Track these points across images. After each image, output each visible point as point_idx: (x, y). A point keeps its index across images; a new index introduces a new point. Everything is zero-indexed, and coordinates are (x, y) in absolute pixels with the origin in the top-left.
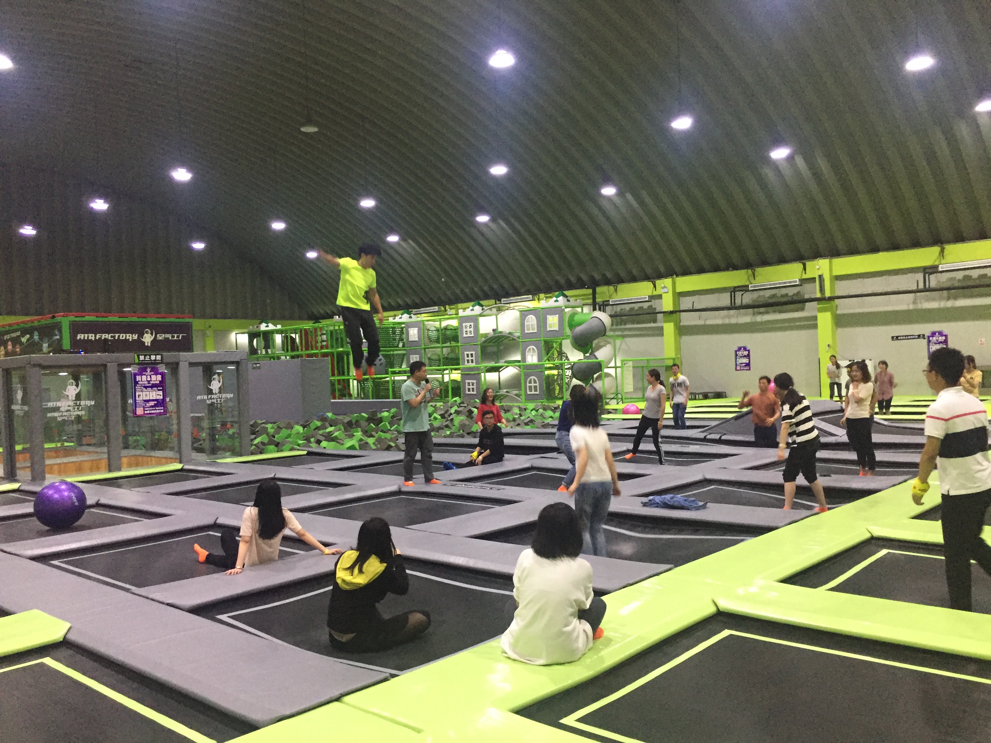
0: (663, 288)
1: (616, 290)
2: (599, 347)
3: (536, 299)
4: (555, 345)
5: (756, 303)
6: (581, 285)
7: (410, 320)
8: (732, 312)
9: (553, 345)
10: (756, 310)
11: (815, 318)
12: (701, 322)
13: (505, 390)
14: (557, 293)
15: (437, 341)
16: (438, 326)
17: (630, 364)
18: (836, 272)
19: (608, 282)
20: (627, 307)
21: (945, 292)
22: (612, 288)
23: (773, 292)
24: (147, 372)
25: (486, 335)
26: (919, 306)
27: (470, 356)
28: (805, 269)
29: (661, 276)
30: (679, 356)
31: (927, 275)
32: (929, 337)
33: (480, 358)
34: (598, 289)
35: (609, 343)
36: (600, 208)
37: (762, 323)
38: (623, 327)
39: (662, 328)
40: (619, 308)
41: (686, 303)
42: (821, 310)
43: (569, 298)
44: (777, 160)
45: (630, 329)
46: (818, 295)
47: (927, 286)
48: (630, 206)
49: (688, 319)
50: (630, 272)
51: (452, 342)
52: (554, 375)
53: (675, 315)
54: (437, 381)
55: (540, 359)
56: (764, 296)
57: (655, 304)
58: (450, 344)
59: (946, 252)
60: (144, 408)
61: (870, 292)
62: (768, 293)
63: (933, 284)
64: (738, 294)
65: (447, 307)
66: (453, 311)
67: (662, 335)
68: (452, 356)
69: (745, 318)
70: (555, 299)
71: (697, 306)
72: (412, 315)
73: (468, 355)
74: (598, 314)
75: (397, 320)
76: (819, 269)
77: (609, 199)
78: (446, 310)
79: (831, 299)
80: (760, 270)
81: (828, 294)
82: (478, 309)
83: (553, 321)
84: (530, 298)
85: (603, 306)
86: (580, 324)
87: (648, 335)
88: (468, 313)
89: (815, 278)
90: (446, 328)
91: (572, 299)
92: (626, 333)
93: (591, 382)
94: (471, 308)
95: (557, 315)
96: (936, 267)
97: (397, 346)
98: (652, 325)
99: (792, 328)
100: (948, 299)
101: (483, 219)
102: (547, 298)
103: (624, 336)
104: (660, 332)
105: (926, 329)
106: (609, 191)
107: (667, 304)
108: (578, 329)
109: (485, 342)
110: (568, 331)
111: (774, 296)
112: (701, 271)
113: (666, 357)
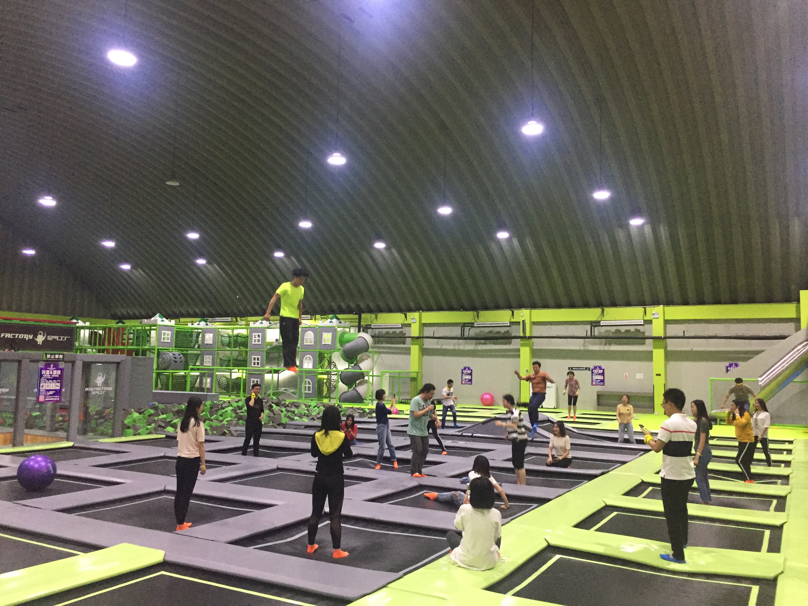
0: (412, 319)
1: (376, 318)
2: (362, 360)
3: (313, 318)
4: (326, 355)
5: (478, 336)
6: (350, 311)
7: (207, 327)
8: (461, 341)
9: (324, 355)
10: (478, 341)
11: (519, 350)
12: (438, 347)
13: (284, 389)
14: (331, 316)
15: (229, 345)
16: (231, 334)
17: (388, 375)
18: (534, 320)
19: (370, 311)
20: (384, 331)
21: (604, 340)
22: (373, 316)
23: (491, 329)
24: (50, 367)
25: (271, 344)
26: (587, 348)
27: (256, 359)
28: (513, 315)
29: (411, 310)
30: (421, 371)
31: (593, 327)
32: (592, 370)
33: (265, 362)
34: (363, 315)
35: (369, 357)
36: (371, 257)
37: (483, 351)
38: (380, 345)
39: (410, 349)
40: (377, 331)
41: (428, 332)
42: (522, 345)
43: (340, 320)
44: (501, 239)
45: (384, 348)
46: (522, 335)
47: (593, 335)
48: (394, 259)
49: (429, 344)
50: (388, 305)
51: (241, 347)
52: (324, 379)
53: (419, 340)
54: (225, 377)
55: (314, 366)
56: (484, 332)
57: (405, 330)
58: (240, 348)
59: (605, 313)
60: (45, 396)
61: (555, 335)
62: (487, 330)
63: (596, 334)
64: (467, 329)
65: (238, 318)
66: (244, 323)
67: (409, 354)
68: (240, 358)
69: (470, 346)
70: (329, 320)
71: (436, 335)
72: (208, 323)
73: (255, 359)
74: (362, 334)
75: (195, 325)
76: (522, 316)
77: (378, 250)
78: (237, 321)
79: (530, 338)
80: (481, 313)
81: (528, 334)
82: (266, 324)
83: (327, 338)
84: (309, 317)
85: (366, 329)
86: (348, 342)
87: (398, 353)
88: (258, 325)
89: (520, 322)
90: (237, 336)
91: (343, 321)
92: (381, 350)
93: (354, 386)
94: (260, 321)
95: (331, 333)
96: (599, 322)
97: (194, 347)
98: (402, 346)
99: (503, 356)
100: (606, 344)
101: (279, 254)
102: (322, 318)
103: (380, 353)
104: (407, 352)
105: (591, 364)
106: (380, 245)
107: (415, 331)
108: (348, 345)
109: (270, 349)
110: (338, 346)
111: (491, 332)
112: (440, 309)
113: (411, 371)
